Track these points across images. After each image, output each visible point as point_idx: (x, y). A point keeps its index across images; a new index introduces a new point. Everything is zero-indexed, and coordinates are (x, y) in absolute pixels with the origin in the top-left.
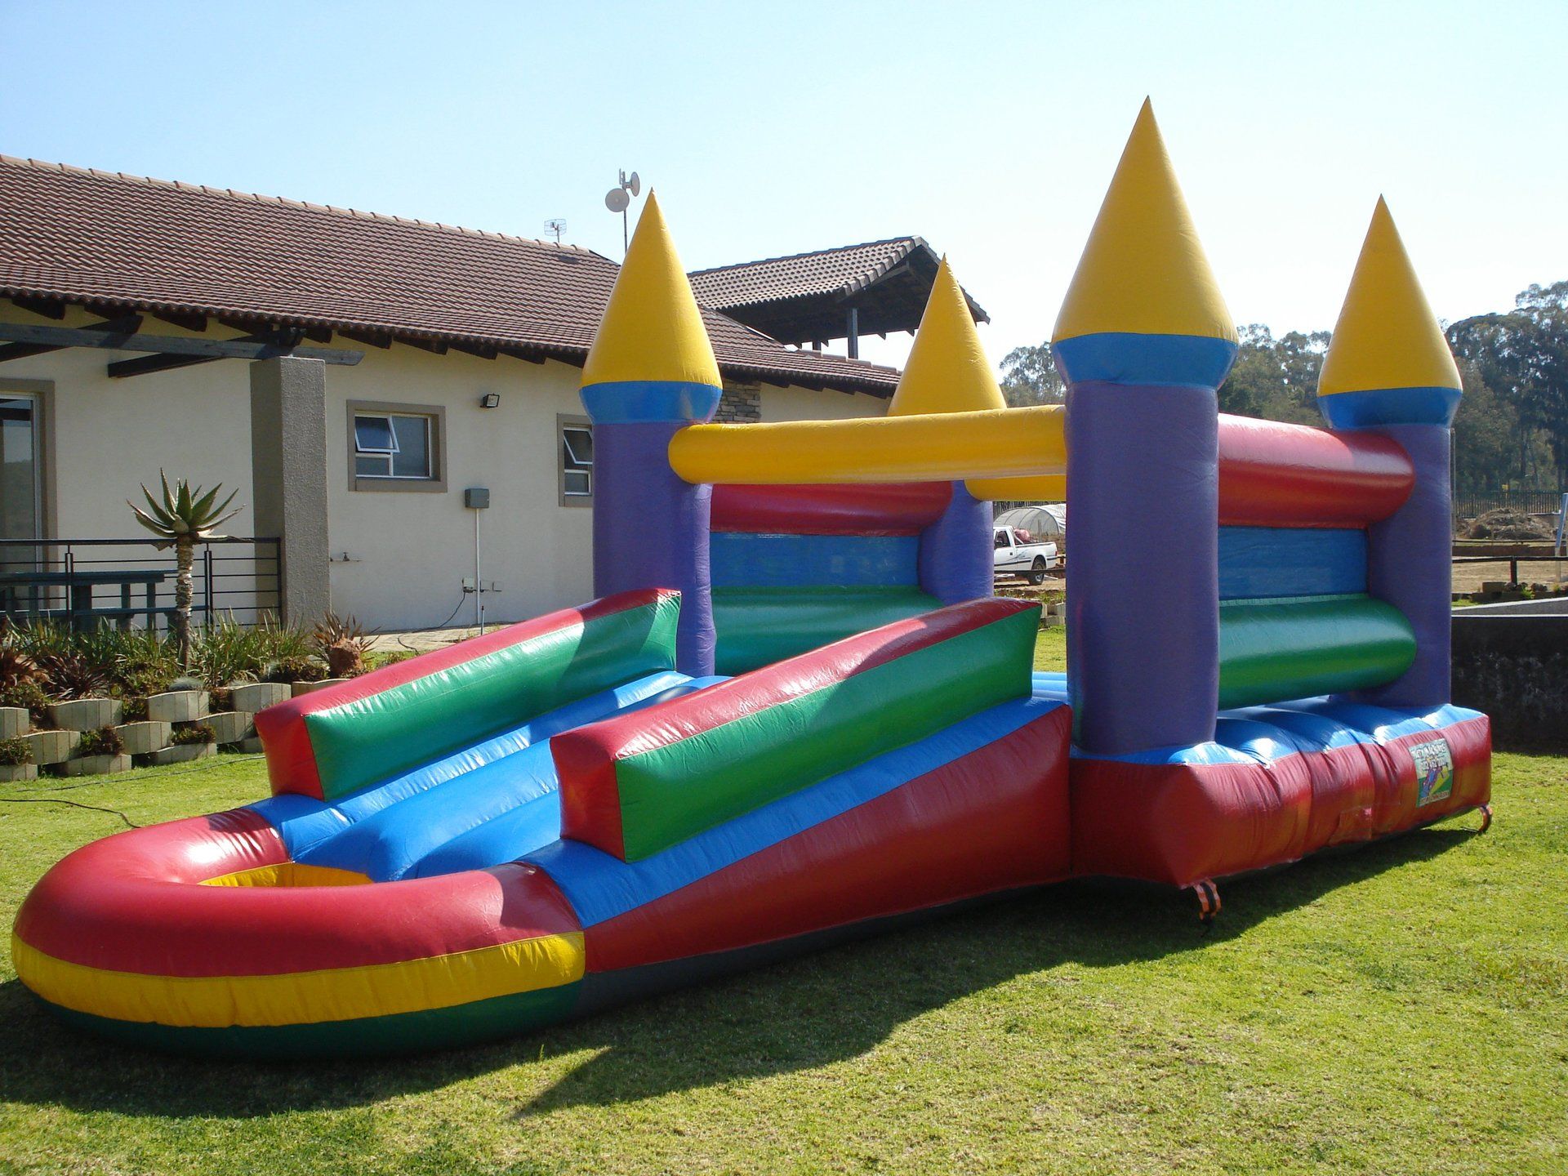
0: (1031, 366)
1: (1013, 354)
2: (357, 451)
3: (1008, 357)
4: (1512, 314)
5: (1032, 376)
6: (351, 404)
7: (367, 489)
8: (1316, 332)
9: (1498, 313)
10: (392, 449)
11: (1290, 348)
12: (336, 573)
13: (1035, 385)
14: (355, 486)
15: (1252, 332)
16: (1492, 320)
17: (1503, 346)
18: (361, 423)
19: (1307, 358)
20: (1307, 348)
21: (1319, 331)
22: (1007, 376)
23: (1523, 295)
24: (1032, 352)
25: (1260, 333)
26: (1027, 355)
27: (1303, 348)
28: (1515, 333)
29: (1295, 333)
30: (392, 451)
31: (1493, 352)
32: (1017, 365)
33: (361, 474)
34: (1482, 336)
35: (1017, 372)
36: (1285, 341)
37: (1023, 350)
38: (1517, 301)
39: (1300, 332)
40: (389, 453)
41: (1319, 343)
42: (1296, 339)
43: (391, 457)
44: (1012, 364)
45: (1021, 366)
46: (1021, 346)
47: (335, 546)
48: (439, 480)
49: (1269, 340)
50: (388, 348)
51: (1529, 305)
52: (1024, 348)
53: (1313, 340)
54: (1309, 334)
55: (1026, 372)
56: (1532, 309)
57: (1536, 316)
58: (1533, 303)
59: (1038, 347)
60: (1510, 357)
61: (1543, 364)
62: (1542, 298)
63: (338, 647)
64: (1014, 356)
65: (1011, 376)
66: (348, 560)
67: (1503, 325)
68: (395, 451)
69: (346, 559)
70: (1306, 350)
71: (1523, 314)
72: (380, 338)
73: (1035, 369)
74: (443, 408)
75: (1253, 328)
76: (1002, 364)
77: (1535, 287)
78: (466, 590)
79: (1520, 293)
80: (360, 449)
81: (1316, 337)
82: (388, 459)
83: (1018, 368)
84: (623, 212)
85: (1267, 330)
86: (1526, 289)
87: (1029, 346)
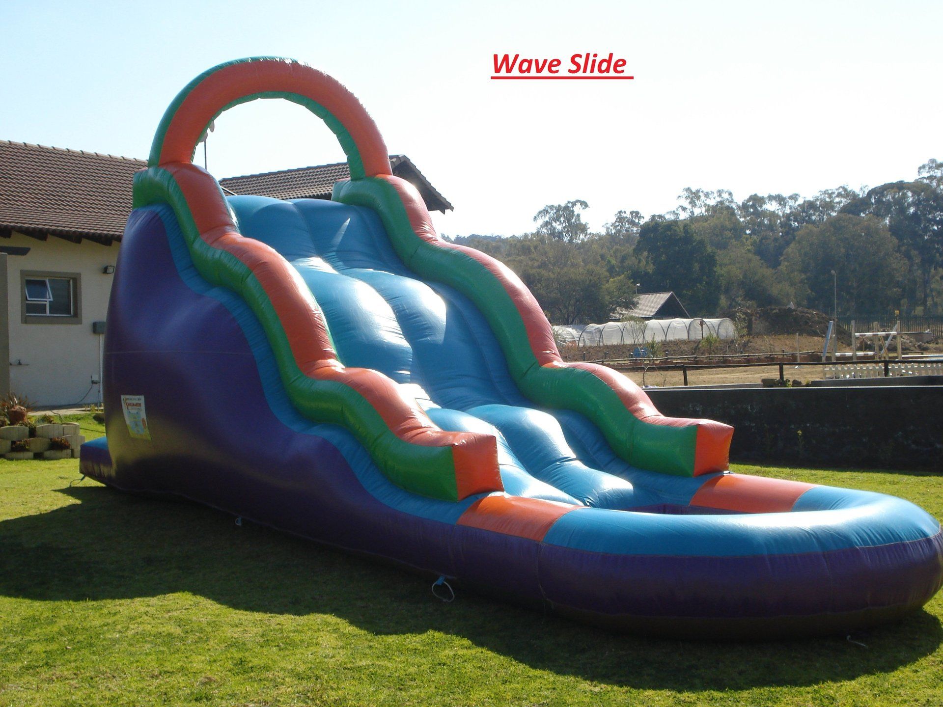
0: (556, 219)
1: (544, 210)
2: (27, 300)
3: (540, 212)
4: (917, 181)
5: (558, 227)
6: (23, 273)
7: (33, 323)
8: (771, 194)
9: (906, 181)
10: (48, 299)
11: (752, 206)
12: (13, 373)
13: (560, 235)
14: (25, 320)
15: (720, 195)
16: (900, 186)
17: (909, 205)
18: (29, 283)
19: (764, 214)
20: (765, 207)
21: (773, 194)
22: (539, 227)
23: (924, 167)
24: (559, 208)
25: (725, 196)
26: (555, 211)
27: (761, 207)
28: (919, 195)
29: (756, 195)
30: (48, 300)
31: (902, 210)
32: (547, 219)
33: (29, 313)
34: (893, 198)
35: (546, 224)
36: (749, 200)
37: (552, 207)
38: (919, 172)
39: (760, 195)
40: (46, 301)
41: (774, 203)
42: (756, 200)
43: (48, 303)
44: (543, 218)
45: (549, 219)
46: (550, 204)
47: (13, 357)
48: (77, 317)
49: (732, 201)
50: (46, 240)
51: (928, 175)
52: (553, 206)
53: (769, 200)
54: (766, 196)
55: (554, 224)
56: (931, 178)
57: (934, 183)
58: (932, 173)
59: (563, 205)
60: (915, 213)
61: (938, 219)
62: (938, 169)
63: (14, 410)
64: (545, 212)
65: (542, 227)
66: (21, 364)
67: (909, 189)
68: (50, 300)
69: (20, 364)
70: (763, 208)
71: (926, 181)
72: (41, 235)
73: (560, 221)
74: (79, 274)
75: (720, 193)
76: (535, 217)
77: (933, 161)
78: (93, 382)
79: (921, 165)
80: (28, 299)
81: (771, 198)
82: (45, 305)
83: (547, 221)
84: (204, 142)
85: (730, 194)
86: (926, 162)
87: (556, 204)
